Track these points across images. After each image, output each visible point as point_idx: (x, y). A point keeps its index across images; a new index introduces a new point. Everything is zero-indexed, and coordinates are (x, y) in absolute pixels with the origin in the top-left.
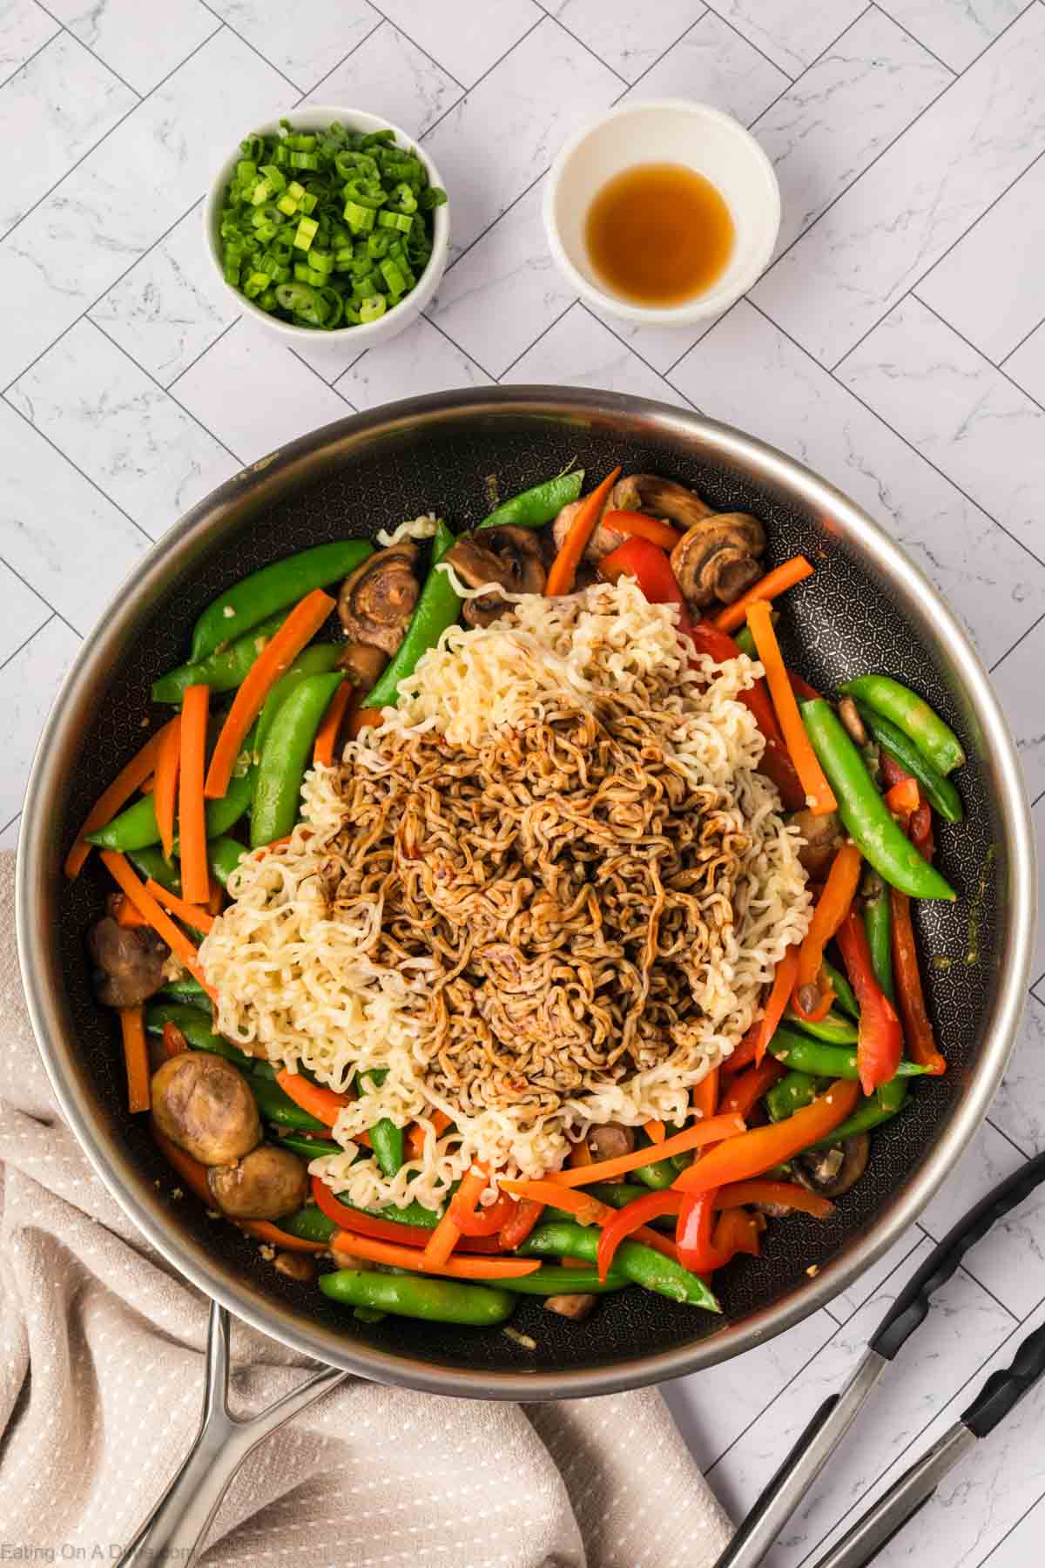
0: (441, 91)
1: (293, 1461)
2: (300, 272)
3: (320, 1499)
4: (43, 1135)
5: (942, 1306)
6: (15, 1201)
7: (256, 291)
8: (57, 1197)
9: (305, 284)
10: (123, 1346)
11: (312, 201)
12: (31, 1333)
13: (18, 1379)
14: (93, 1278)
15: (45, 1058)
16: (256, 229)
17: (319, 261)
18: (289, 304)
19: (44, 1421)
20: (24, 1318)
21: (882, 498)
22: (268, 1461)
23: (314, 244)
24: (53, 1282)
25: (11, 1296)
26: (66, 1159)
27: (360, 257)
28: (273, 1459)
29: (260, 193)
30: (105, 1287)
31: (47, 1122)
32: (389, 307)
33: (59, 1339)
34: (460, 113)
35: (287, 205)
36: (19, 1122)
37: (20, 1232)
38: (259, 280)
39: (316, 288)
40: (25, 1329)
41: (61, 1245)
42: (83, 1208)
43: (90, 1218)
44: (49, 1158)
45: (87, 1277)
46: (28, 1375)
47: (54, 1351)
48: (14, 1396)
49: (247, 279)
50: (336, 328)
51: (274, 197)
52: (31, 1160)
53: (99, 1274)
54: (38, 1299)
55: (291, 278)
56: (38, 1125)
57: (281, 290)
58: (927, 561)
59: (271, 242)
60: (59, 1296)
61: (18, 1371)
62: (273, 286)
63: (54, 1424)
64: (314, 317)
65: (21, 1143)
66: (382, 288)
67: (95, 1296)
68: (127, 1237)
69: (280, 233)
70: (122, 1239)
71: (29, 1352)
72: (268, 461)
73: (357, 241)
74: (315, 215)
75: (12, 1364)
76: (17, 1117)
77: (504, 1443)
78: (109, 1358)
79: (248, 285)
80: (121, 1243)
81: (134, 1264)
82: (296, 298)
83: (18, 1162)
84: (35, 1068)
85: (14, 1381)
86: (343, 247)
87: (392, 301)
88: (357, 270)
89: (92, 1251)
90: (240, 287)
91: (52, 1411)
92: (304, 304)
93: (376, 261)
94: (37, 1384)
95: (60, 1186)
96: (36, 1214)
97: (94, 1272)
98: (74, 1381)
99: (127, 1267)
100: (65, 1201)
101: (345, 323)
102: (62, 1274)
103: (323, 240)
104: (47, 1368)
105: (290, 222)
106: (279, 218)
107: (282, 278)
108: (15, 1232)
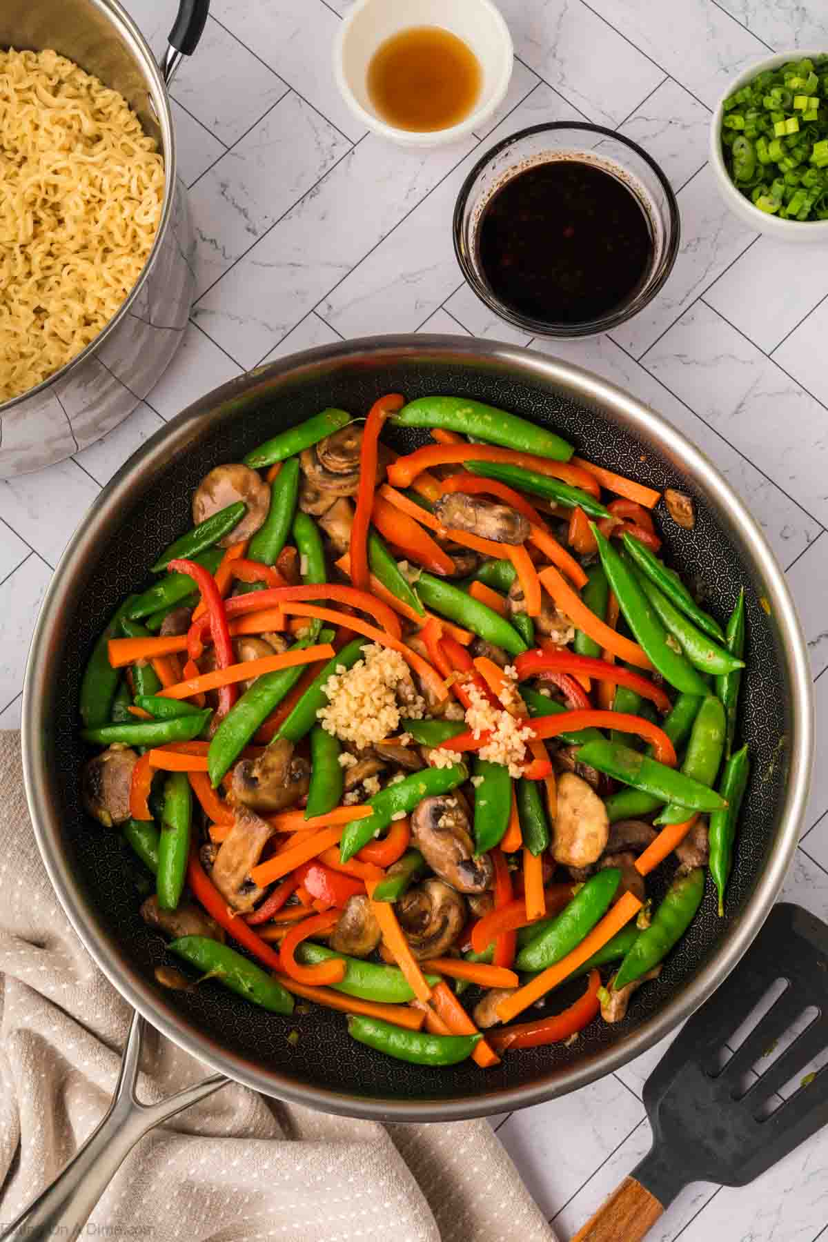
0: (334, 145)
1: (222, 1215)
2: (761, 143)
4: (37, 952)
6: (12, 1008)
7: (730, 125)
9: (755, 151)
11: (811, 116)
12: (22, 1113)
13: (11, 1149)
14: (75, 1070)
16: (770, 95)
17: (775, 151)
18: (736, 151)
19: (30, 1183)
20: (17, 1101)
22: (203, 1217)
23: (784, 138)
24: (40, 1073)
25: (7, 1083)
27: (797, 173)
28: (207, 1216)
29: (796, 82)
30: (84, 1077)
31: (39, 944)
32: (777, 214)
33: (43, 1119)
35: (801, 102)
37: (15, 1033)
38: (738, 122)
39: (758, 161)
40: (17, 1109)
41: (47, 1042)
44: (42, 968)
45: (69, 1069)
46: (19, 1146)
47: (39, 1128)
48: (8, 1164)
49: (734, 114)
50: (741, 190)
51: (797, 92)
52: (28, 970)
53: (78, 1067)
54: (27, 1086)
55: (753, 141)
56: (33, 947)
57: (741, 140)
59: (769, 112)
60: (45, 1084)
61: (11, 1144)
62: (741, 133)
64: (739, 172)
65: (20, 958)
66: (785, 202)
67: (77, 1085)
69: (777, 112)
71: (20, 1127)
73: (806, 164)
74: (803, 125)
75: (6, 1137)
76: (16, 941)
77: (393, 1196)
79: (731, 117)
82: (742, 152)
83: (18, 973)
85: (8, 1151)
86: (795, 158)
87: (782, 213)
88: (786, 177)
89: (71, 1046)
90: (726, 113)
91: (36, 1175)
92: (742, 160)
93: (801, 185)
94: (26, 1154)
96: (27, 1018)
101: (747, 194)
102: (48, 1067)
103: (792, 142)
104: (33, 1141)
105: (790, 111)
106: (788, 103)
107: (749, 134)
108: (11, 1033)
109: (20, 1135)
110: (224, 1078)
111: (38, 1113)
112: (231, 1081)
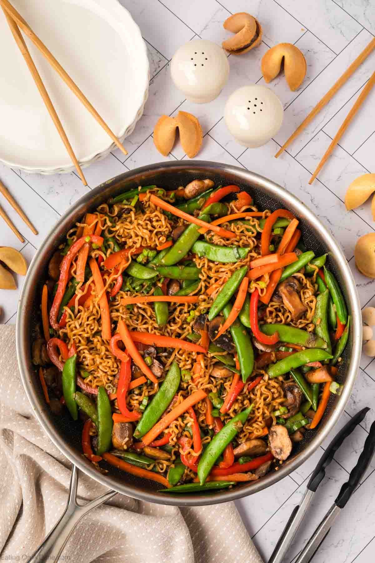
0: (160, 61)
3: (120, 557)
4: (27, 422)
5: (334, 479)
6: (17, 445)
8: (32, 443)
10: (54, 495)
12: (23, 490)
13: (19, 506)
14: (44, 471)
15: (28, 395)
19: (27, 520)
20: (20, 485)
21: (312, 201)
24: (30, 473)
25: (16, 478)
26: (35, 430)
30: (48, 474)
31: (27, 418)
33: (32, 493)
34: (166, 69)
36: (18, 418)
37: (19, 456)
40: (21, 489)
41: (33, 460)
42: (40, 446)
43: (43, 450)
44: (29, 430)
45: (42, 471)
46: (22, 505)
47: (31, 496)
48: (17, 511)
52: (23, 431)
53: (46, 470)
54: (25, 479)
56: (25, 419)
58: (328, 223)
60: (32, 477)
61: (19, 503)
63: (31, 521)
65: (19, 425)
67: (45, 477)
68: (56, 456)
70: (54, 457)
71: (22, 497)
72: (111, 181)
75: (17, 501)
76: (17, 417)
78: (49, 499)
80: (54, 459)
81: (58, 467)
83: (18, 431)
84: (24, 399)
85: (17, 506)
89: (44, 462)
91: (30, 517)
94: (25, 508)
95: (33, 440)
96: (25, 450)
97: (44, 469)
98: (38, 507)
99: (56, 468)
100: (34, 445)
102: (33, 470)
104: (28, 503)
108: (17, 456)
109: (23, 500)
110: (113, 491)
111: (30, 490)
112: (117, 493)
